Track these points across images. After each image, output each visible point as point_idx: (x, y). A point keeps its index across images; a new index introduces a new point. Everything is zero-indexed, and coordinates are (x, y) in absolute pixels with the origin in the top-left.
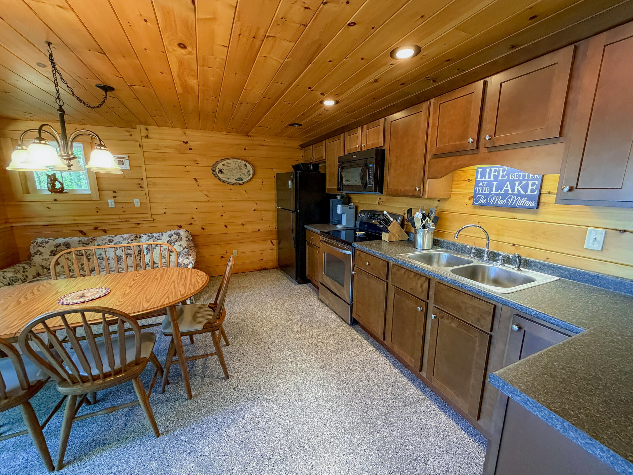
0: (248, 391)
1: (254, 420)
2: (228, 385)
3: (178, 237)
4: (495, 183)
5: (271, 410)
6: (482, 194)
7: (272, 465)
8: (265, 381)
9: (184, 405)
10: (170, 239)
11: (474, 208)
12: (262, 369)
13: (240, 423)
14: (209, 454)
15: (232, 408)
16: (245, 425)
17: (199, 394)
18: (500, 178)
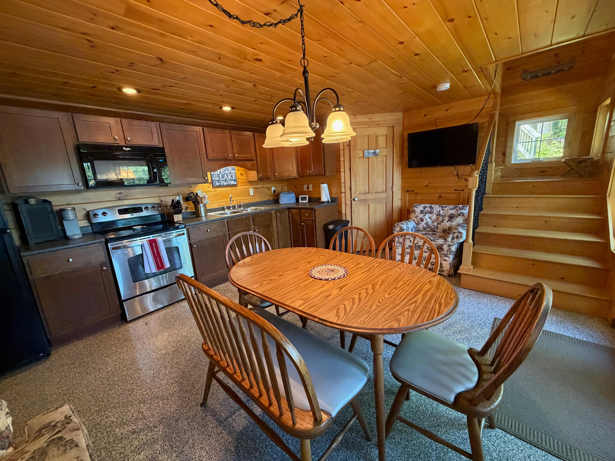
4: (220, 175)
6: (216, 181)
11: (213, 188)
18: (222, 173)
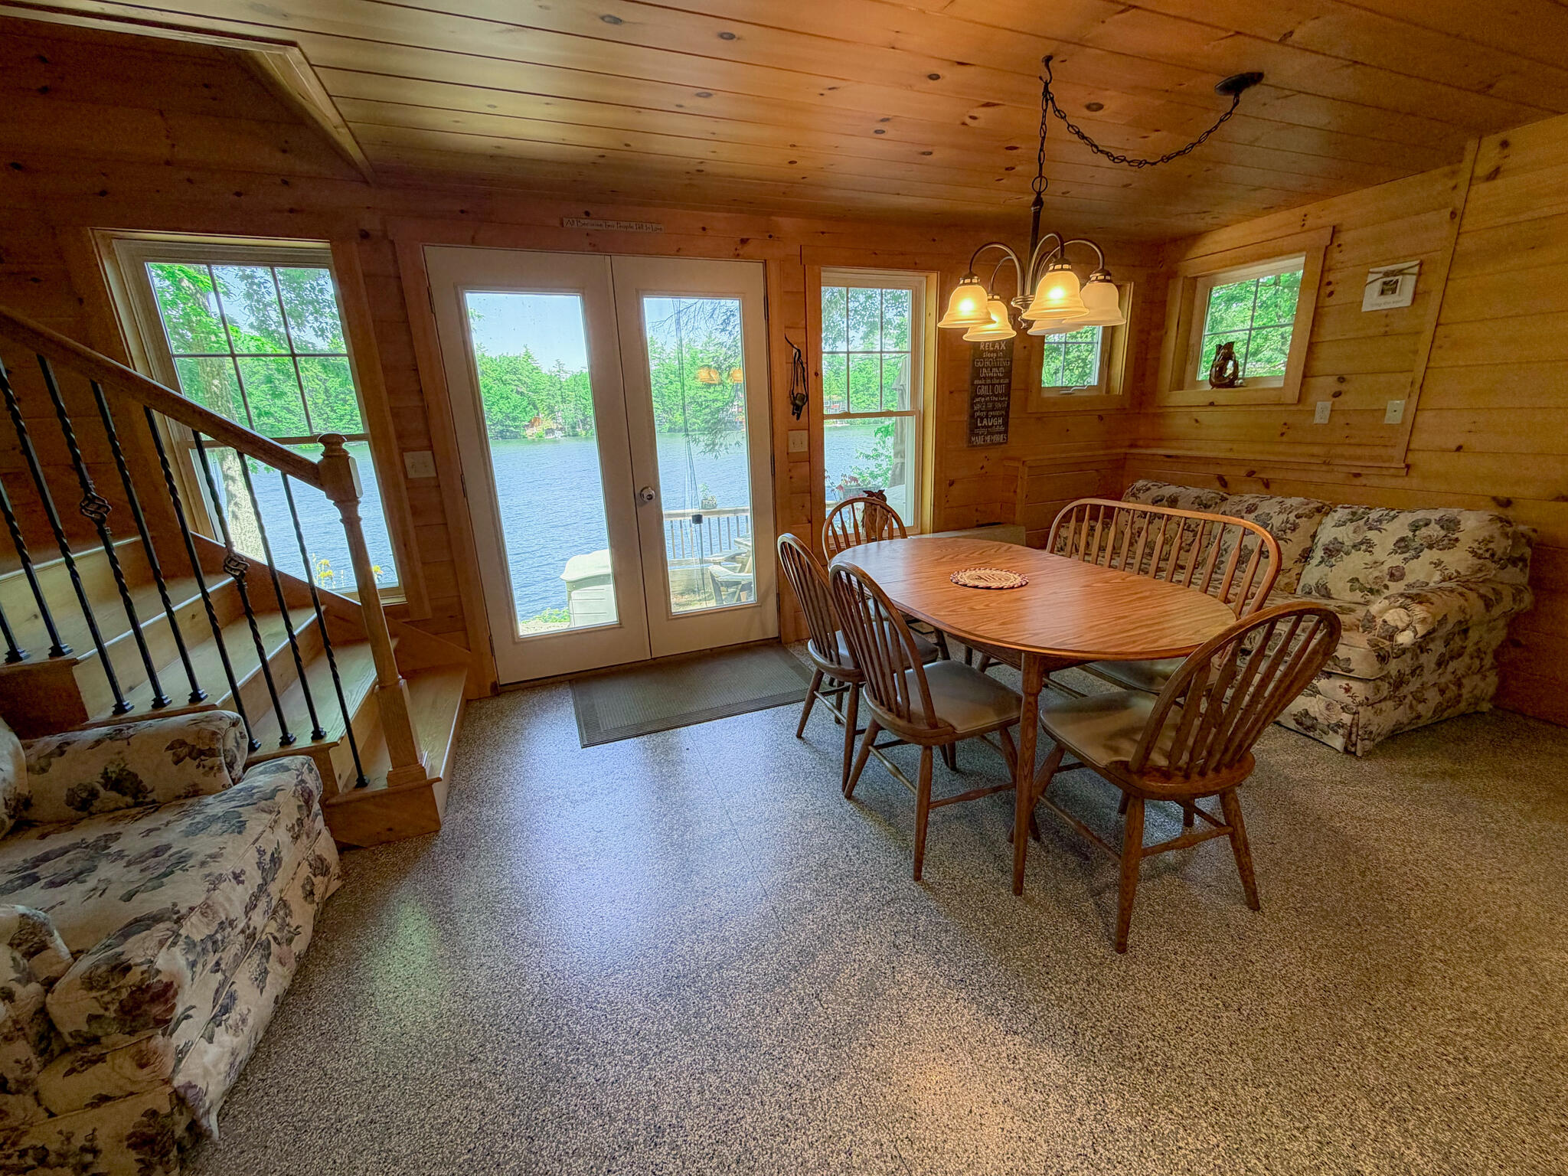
0: (1106, 1023)
1: (1011, 1066)
2: (1097, 961)
3: (1443, 533)
5: (1065, 1116)
7: (895, 1153)
8: (1173, 1067)
9: (997, 889)
10: (1410, 534)
12: (1225, 1048)
13: (992, 1029)
14: (898, 983)
15: (1028, 995)
16: (989, 1045)
17: (1037, 905)
